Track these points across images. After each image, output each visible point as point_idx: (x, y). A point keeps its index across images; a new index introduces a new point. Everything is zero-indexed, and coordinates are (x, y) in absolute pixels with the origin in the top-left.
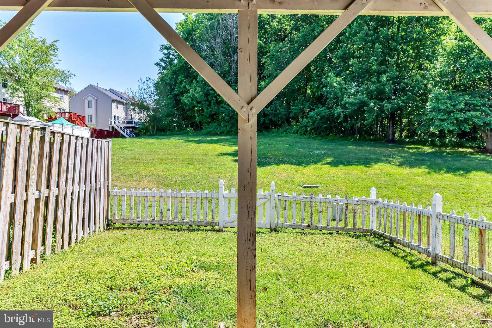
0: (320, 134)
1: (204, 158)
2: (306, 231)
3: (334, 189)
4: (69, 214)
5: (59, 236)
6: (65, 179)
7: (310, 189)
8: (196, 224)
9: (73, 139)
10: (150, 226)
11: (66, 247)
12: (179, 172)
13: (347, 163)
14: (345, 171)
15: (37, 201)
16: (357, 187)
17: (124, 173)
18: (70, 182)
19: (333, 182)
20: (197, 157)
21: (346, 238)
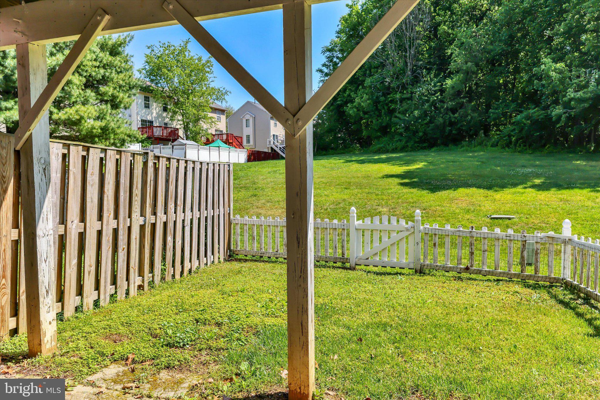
0: (530, 145)
1: (365, 181)
2: (464, 275)
3: (536, 221)
4: (180, 242)
5: (169, 264)
6: (173, 205)
7: (501, 221)
8: (324, 259)
9: (182, 164)
10: (274, 259)
11: (177, 276)
12: (331, 198)
13: (567, 185)
14: (560, 196)
15: (142, 228)
17: (271, 199)
18: (180, 209)
19: (538, 212)
20: (357, 180)
21: (518, 288)
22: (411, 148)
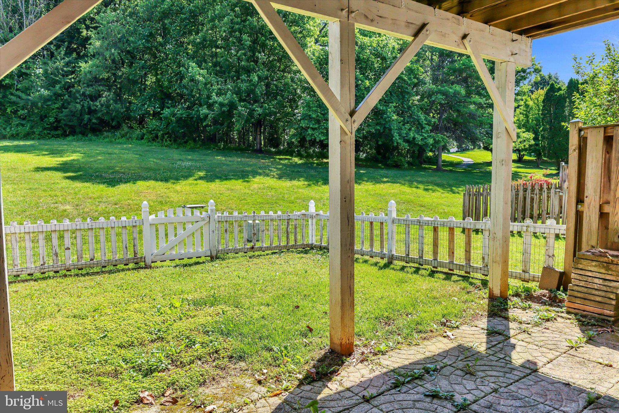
0: (175, 141)
1: (13, 175)
3: (223, 208)
8: (113, 263)
13: (224, 177)
16: (248, 204)
22: (39, 135)
